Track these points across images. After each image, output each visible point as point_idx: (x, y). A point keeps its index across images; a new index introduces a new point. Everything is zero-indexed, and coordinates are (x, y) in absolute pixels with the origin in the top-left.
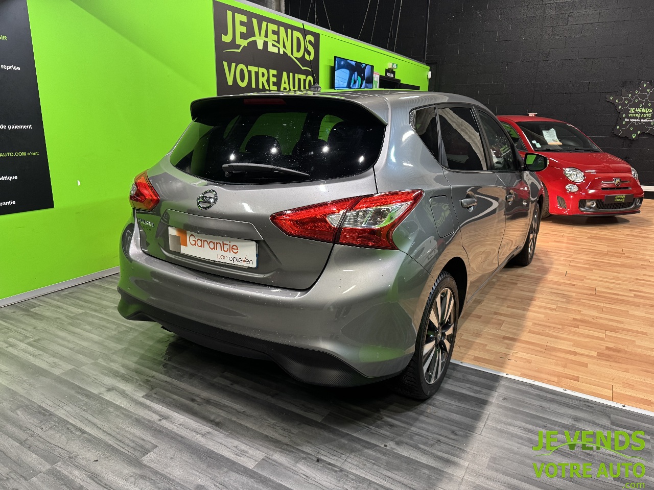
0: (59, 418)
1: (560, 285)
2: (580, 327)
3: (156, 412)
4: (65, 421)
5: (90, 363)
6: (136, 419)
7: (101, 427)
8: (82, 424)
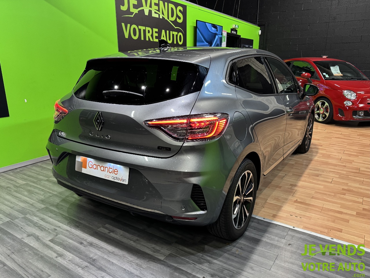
1: (336, 166)
2: (346, 194)
3: (55, 251)
6: (41, 256)
8: (5, 259)
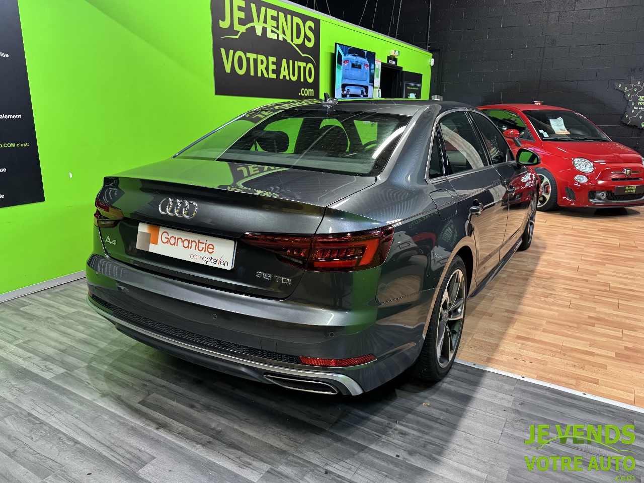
0: (51, 427)
1: (573, 281)
2: (596, 325)
3: (152, 419)
4: (56, 430)
5: (83, 366)
6: (132, 427)
7: (95, 436)
8: (75, 433)
